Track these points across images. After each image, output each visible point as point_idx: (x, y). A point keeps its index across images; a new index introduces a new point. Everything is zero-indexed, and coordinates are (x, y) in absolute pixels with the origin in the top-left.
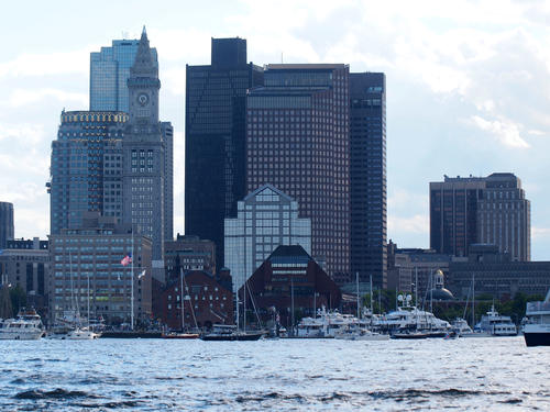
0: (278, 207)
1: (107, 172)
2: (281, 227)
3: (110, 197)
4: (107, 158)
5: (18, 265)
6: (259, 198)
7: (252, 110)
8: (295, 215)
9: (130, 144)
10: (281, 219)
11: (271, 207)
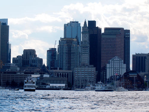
0: (119, 61)
1: (72, 52)
2: (120, 66)
3: (73, 58)
4: (72, 49)
5: (55, 74)
6: (115, 59)
7: (103, 38)
8: (123, 63)
9: (83, 46)
10: (120, 64)
11: (117, 61)
